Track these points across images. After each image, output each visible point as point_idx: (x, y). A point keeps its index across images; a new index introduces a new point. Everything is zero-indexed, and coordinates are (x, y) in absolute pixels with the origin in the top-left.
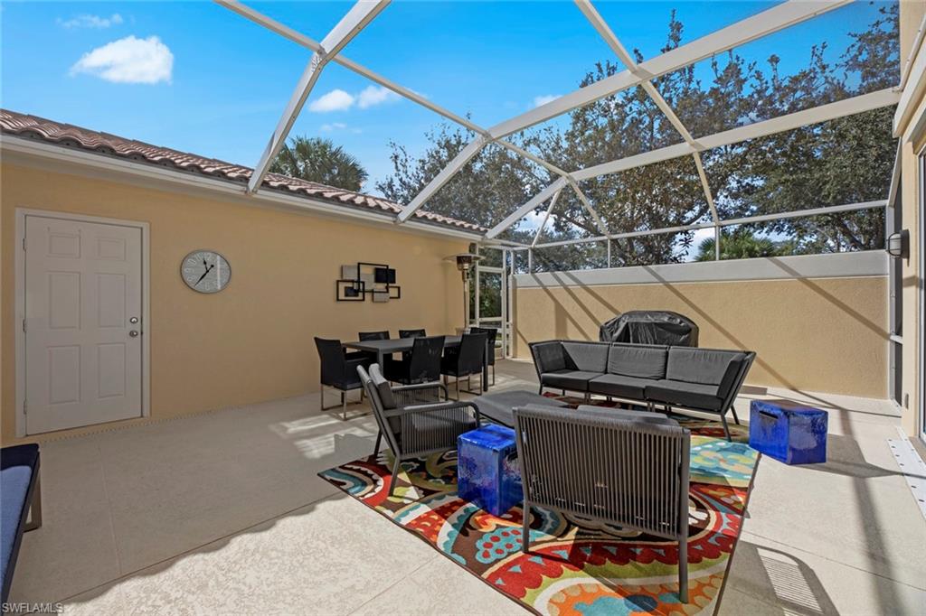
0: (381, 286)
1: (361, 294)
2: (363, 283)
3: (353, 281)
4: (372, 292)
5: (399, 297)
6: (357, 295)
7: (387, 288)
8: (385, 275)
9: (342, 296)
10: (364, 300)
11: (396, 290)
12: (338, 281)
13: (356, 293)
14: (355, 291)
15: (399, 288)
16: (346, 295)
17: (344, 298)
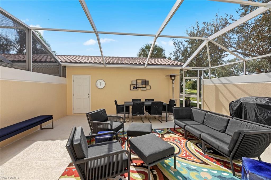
0: (144, 86)
1: (137, 88)
2: (138, 85)
3: (135, 85)
4: (141, 87)
5: (150, 89)
6: (136, 89)
7: (146, 86)
8: (145, 83)
9: (132, 88)
10: (138, 90)
11: (150, 87)
12: (130, 85)
13: (136, 88)
14: (136, 87)
15: (150, 86)
16: (133, 88)
17: (132, 89)
